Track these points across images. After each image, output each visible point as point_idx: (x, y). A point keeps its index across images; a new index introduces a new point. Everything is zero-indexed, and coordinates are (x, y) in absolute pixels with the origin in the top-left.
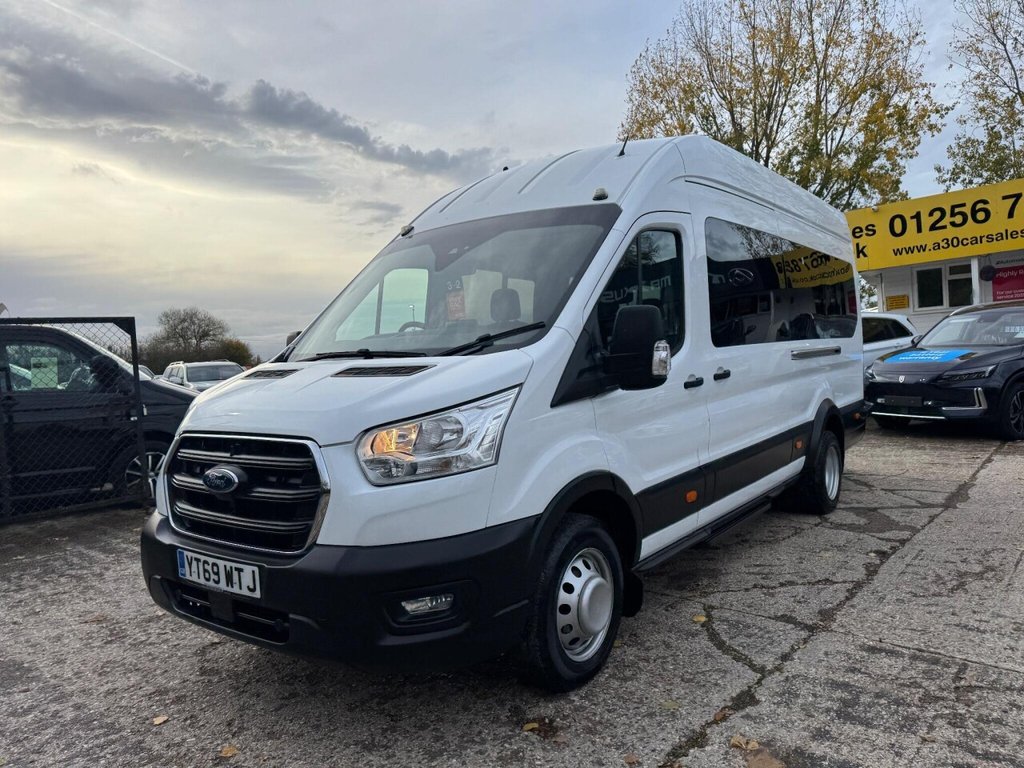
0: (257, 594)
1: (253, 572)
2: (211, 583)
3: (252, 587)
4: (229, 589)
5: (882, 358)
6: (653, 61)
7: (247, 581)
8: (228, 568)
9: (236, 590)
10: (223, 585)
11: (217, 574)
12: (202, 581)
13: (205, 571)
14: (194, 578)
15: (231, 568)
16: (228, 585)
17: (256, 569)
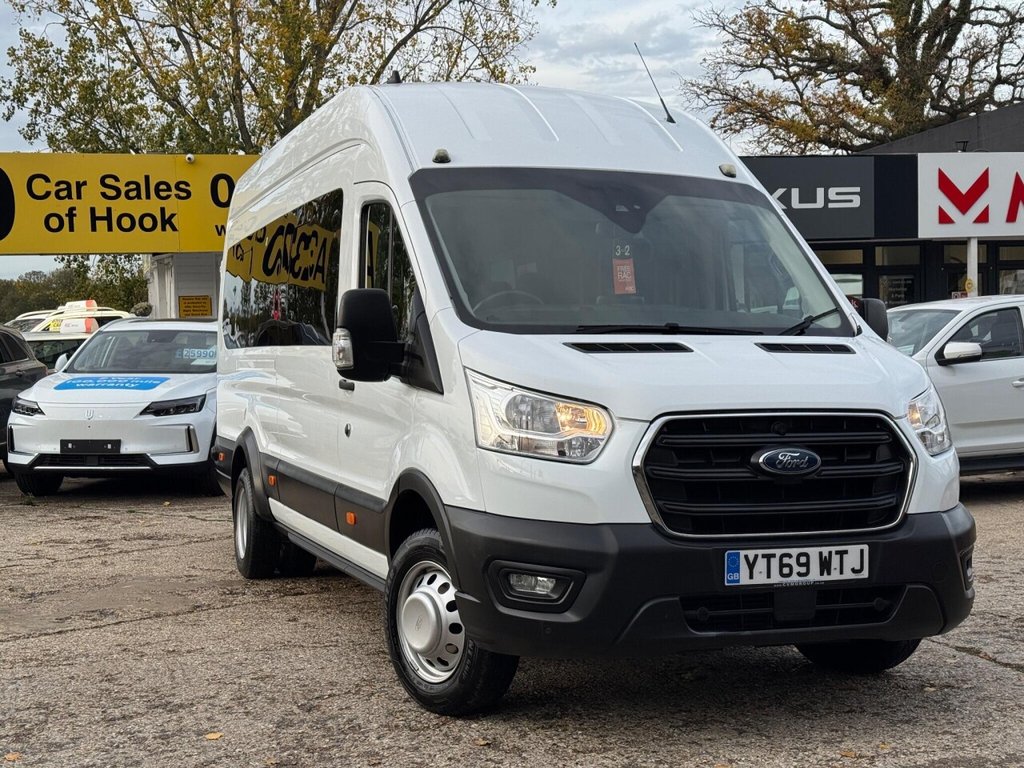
0: (865, 574)
1: (862, 551)
2: (795, 578)
3: (858, 567)
4: (826, 578)
7: (852, 562)
8: (825, 554)
9: (835, 576)
10: (815, 575)
11: (807, 565)
12: (776, 578)
13: (782, 566)
14: (760, 578)
15: (830, 553)
16: (822, 574)
17: (866, 548)
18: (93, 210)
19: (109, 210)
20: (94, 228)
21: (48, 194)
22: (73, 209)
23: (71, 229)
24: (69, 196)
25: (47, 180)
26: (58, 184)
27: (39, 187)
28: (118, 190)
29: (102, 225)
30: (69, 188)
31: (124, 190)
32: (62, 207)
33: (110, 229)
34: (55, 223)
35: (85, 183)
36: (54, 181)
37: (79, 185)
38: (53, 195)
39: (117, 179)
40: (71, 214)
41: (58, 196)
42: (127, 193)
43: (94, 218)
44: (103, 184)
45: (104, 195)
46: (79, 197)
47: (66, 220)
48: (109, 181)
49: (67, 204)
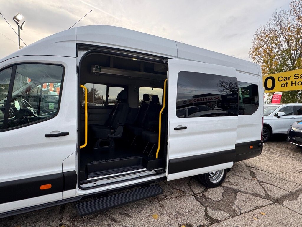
5: (299, 122)
6: (262, 30)
18: (292, 82)
19: (296, 81)
20: (292, 85)
21: (282, 80)
22: (288, 82)
23: (287, 86)
24: (287, 80)
25: (282, 77)
26: (284, 78)
27: (280, 79)
28: (298, 77)
29: (294, 85)
30: (287, 78)
31: (300, 76)
32: (285, 82)
33: (296, 85)
34: (283, 85)
35: (290, 77)
36: (283, 77)
37: (289, 77)
38: (283, 80)
39: (298, 75)
40: (287, 83)
41: (284, 80)
42: (300, 77)
43: (292, 83)
44: (295, 76)
45: (295, 78)
46: (289, 80)
47: (286, 85)
48: (296, 75)
49: (286, 81)
